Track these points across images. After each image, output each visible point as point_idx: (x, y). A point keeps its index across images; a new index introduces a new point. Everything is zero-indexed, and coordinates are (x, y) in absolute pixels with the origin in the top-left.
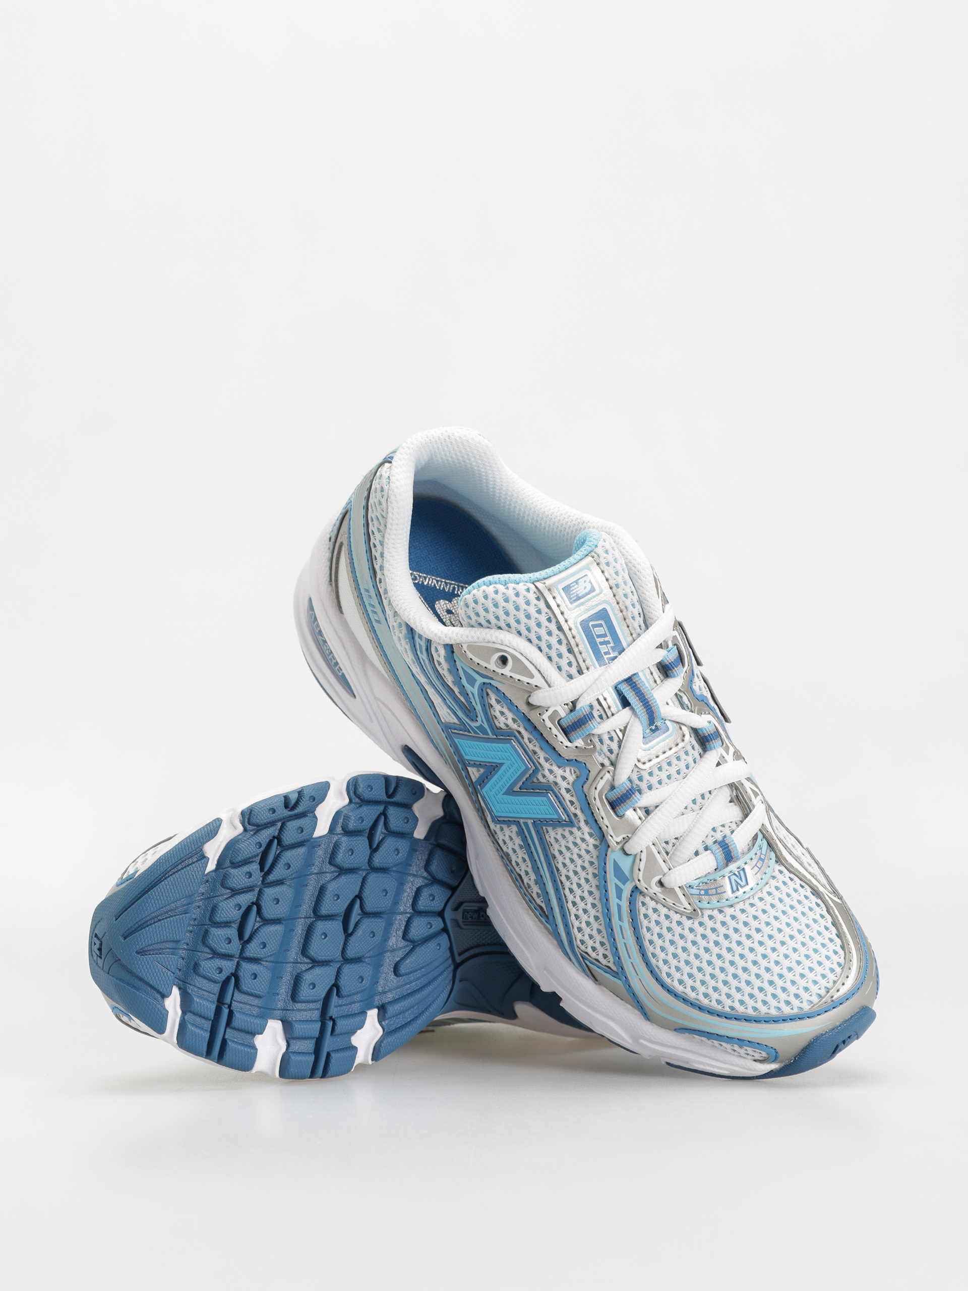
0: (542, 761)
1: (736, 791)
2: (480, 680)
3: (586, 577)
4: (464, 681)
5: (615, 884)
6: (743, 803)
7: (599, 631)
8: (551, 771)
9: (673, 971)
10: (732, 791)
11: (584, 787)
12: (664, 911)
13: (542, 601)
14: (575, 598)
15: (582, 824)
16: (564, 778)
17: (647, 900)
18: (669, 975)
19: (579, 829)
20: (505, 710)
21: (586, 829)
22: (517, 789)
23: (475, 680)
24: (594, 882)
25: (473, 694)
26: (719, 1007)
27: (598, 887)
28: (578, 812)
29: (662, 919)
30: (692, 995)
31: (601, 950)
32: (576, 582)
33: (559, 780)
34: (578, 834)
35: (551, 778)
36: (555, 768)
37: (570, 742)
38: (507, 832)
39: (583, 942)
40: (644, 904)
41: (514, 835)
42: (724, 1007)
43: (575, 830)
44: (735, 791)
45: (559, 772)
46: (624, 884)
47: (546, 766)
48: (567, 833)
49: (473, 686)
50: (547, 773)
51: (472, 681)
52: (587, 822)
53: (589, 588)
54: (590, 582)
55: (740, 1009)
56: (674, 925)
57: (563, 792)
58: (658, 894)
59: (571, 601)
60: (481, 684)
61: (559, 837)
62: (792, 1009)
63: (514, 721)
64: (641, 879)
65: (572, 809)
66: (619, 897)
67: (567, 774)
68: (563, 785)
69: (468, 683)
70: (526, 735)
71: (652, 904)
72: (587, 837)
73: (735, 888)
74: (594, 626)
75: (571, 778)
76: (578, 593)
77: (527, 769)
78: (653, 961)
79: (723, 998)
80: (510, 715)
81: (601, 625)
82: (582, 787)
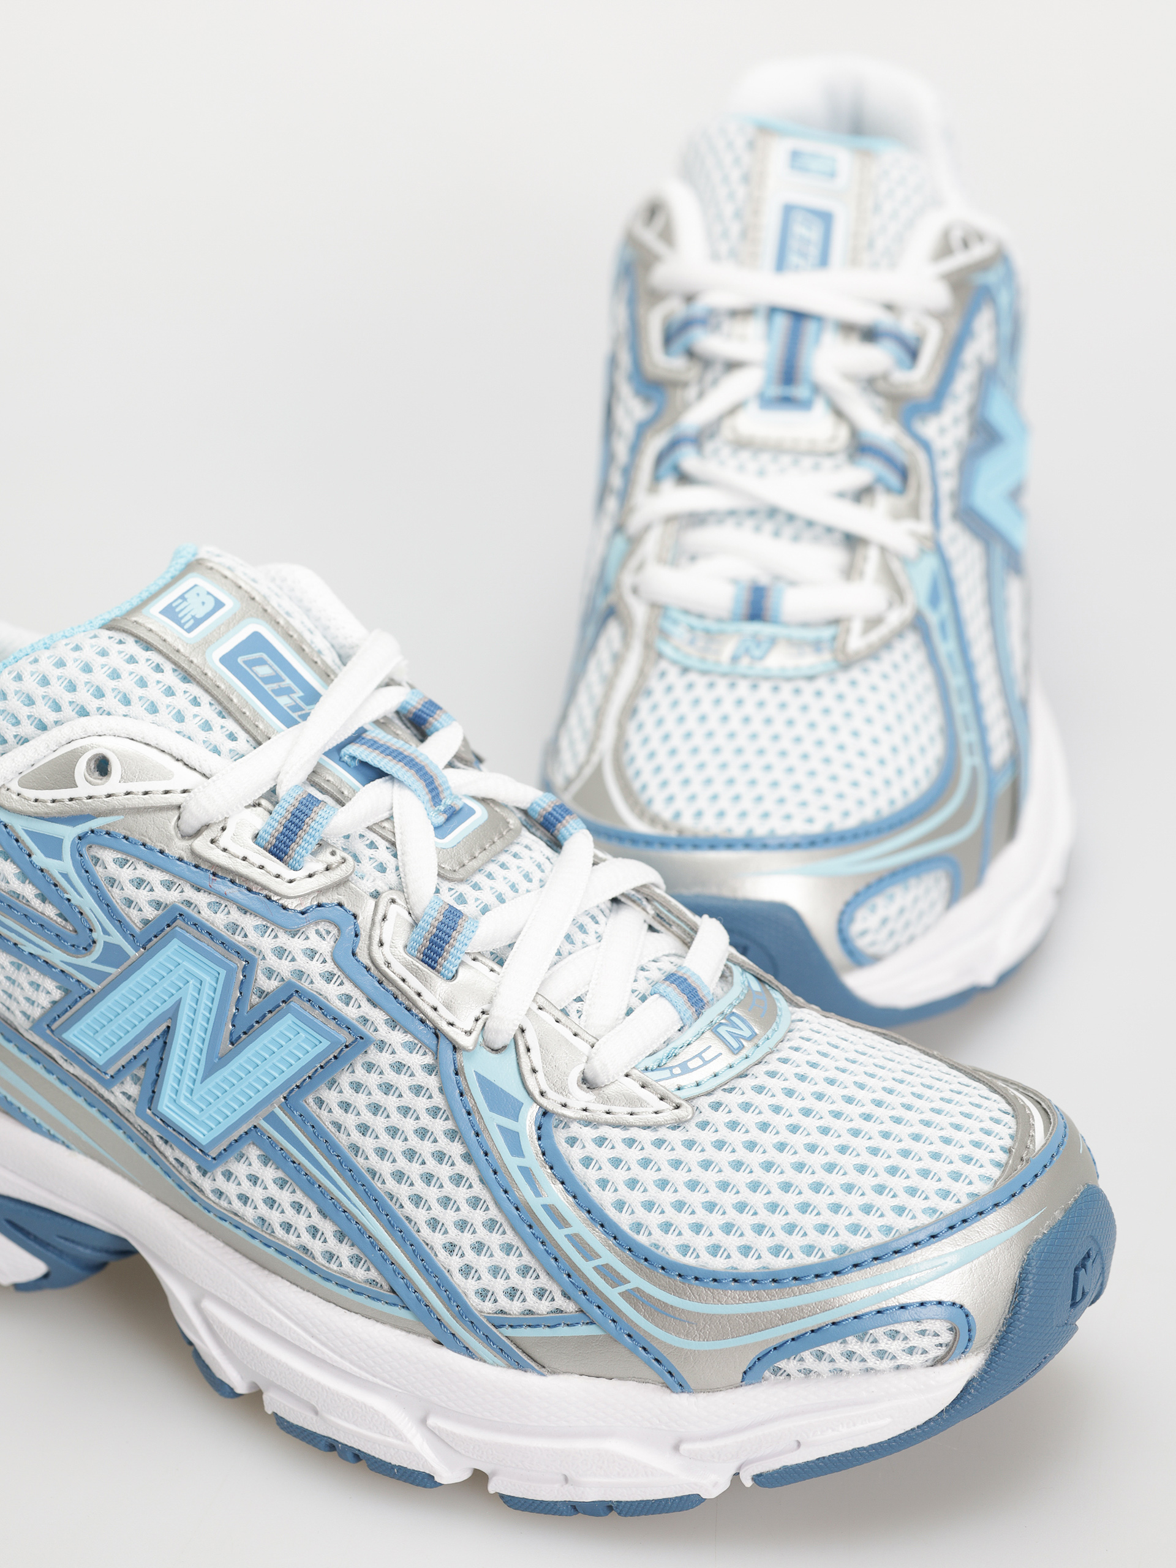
0: (254, 938)
1: (652, 905)
2: (68, 834)
3: (196, 588)
4: (40, 858)
5: (499, 1126)
6: (674, 922)
7: (263, 671)
8: (280, 952)
9: (688, 1237)
10: (644, 909)
11: (357, 951)
12: (616, 1135)
13: (130, 640)
14: (192, 622)
15: (385, 1032)
16: (312, 954)
17: (575, 1129)
18: (685, 1249)
19: (381, 1045)
20: (142, 871)
21: (396, 1038)
22: (225, 1045)
23: (59, 842)
24: (455, 1150)
25: (65, 876)
26: (813, 1259)
27: (468, 1158)
28: (367, 1009)
29: (621, 1150)
30: (749, 1265)
31: (528, 1285)
32: (182, 597)
33: (302, 962)
34: (383, 1059)
35: (284, 968)
36: (284, 939)
37: (295, 870)
38: (240, 1169)
39: (483, 1294)
40: (572, 1141)
41: (257, 1168)
42: (823, 1255)
43: (373, 1055)
44: (649, 908)
45: (296, 945)
46: (516, 1118)
47: (266, 944)
48: (360, 1074)
49: (59, 856)
50: (272, 961)
51: (52, 847)
52: (393, 1024)
53: (210, 604)
54: (209, 593)
55: (858, 1243)
56: (651, 1151)
57: (320, 985)
58: (590, 1107)
59: (186, 627)
60: (73, 841)
61: (349, 1094)
62: (959, 1201)
63: (168, 886)
64: (545, 1088)
65: (351, 1013)
66: (516, 1149)
67: (314, 942)
68: (315, 968)
69: (46, 856)
70: (202, 900)
71: (588, 1134)
72: (403, 1055)
73: (735, 1045)
74: (252, 663)
75: (325, 947)
76: (193, 613)
77: (230, 973)
78: (642, 1239)
79: (813, 1237)
80: (155, 877)
81: (261, 662)
82: (354, 954)
